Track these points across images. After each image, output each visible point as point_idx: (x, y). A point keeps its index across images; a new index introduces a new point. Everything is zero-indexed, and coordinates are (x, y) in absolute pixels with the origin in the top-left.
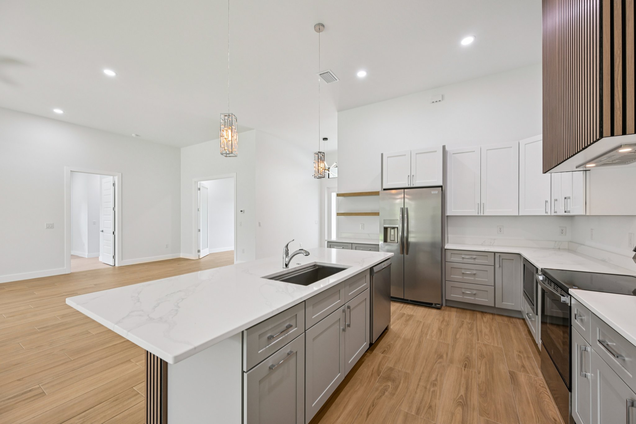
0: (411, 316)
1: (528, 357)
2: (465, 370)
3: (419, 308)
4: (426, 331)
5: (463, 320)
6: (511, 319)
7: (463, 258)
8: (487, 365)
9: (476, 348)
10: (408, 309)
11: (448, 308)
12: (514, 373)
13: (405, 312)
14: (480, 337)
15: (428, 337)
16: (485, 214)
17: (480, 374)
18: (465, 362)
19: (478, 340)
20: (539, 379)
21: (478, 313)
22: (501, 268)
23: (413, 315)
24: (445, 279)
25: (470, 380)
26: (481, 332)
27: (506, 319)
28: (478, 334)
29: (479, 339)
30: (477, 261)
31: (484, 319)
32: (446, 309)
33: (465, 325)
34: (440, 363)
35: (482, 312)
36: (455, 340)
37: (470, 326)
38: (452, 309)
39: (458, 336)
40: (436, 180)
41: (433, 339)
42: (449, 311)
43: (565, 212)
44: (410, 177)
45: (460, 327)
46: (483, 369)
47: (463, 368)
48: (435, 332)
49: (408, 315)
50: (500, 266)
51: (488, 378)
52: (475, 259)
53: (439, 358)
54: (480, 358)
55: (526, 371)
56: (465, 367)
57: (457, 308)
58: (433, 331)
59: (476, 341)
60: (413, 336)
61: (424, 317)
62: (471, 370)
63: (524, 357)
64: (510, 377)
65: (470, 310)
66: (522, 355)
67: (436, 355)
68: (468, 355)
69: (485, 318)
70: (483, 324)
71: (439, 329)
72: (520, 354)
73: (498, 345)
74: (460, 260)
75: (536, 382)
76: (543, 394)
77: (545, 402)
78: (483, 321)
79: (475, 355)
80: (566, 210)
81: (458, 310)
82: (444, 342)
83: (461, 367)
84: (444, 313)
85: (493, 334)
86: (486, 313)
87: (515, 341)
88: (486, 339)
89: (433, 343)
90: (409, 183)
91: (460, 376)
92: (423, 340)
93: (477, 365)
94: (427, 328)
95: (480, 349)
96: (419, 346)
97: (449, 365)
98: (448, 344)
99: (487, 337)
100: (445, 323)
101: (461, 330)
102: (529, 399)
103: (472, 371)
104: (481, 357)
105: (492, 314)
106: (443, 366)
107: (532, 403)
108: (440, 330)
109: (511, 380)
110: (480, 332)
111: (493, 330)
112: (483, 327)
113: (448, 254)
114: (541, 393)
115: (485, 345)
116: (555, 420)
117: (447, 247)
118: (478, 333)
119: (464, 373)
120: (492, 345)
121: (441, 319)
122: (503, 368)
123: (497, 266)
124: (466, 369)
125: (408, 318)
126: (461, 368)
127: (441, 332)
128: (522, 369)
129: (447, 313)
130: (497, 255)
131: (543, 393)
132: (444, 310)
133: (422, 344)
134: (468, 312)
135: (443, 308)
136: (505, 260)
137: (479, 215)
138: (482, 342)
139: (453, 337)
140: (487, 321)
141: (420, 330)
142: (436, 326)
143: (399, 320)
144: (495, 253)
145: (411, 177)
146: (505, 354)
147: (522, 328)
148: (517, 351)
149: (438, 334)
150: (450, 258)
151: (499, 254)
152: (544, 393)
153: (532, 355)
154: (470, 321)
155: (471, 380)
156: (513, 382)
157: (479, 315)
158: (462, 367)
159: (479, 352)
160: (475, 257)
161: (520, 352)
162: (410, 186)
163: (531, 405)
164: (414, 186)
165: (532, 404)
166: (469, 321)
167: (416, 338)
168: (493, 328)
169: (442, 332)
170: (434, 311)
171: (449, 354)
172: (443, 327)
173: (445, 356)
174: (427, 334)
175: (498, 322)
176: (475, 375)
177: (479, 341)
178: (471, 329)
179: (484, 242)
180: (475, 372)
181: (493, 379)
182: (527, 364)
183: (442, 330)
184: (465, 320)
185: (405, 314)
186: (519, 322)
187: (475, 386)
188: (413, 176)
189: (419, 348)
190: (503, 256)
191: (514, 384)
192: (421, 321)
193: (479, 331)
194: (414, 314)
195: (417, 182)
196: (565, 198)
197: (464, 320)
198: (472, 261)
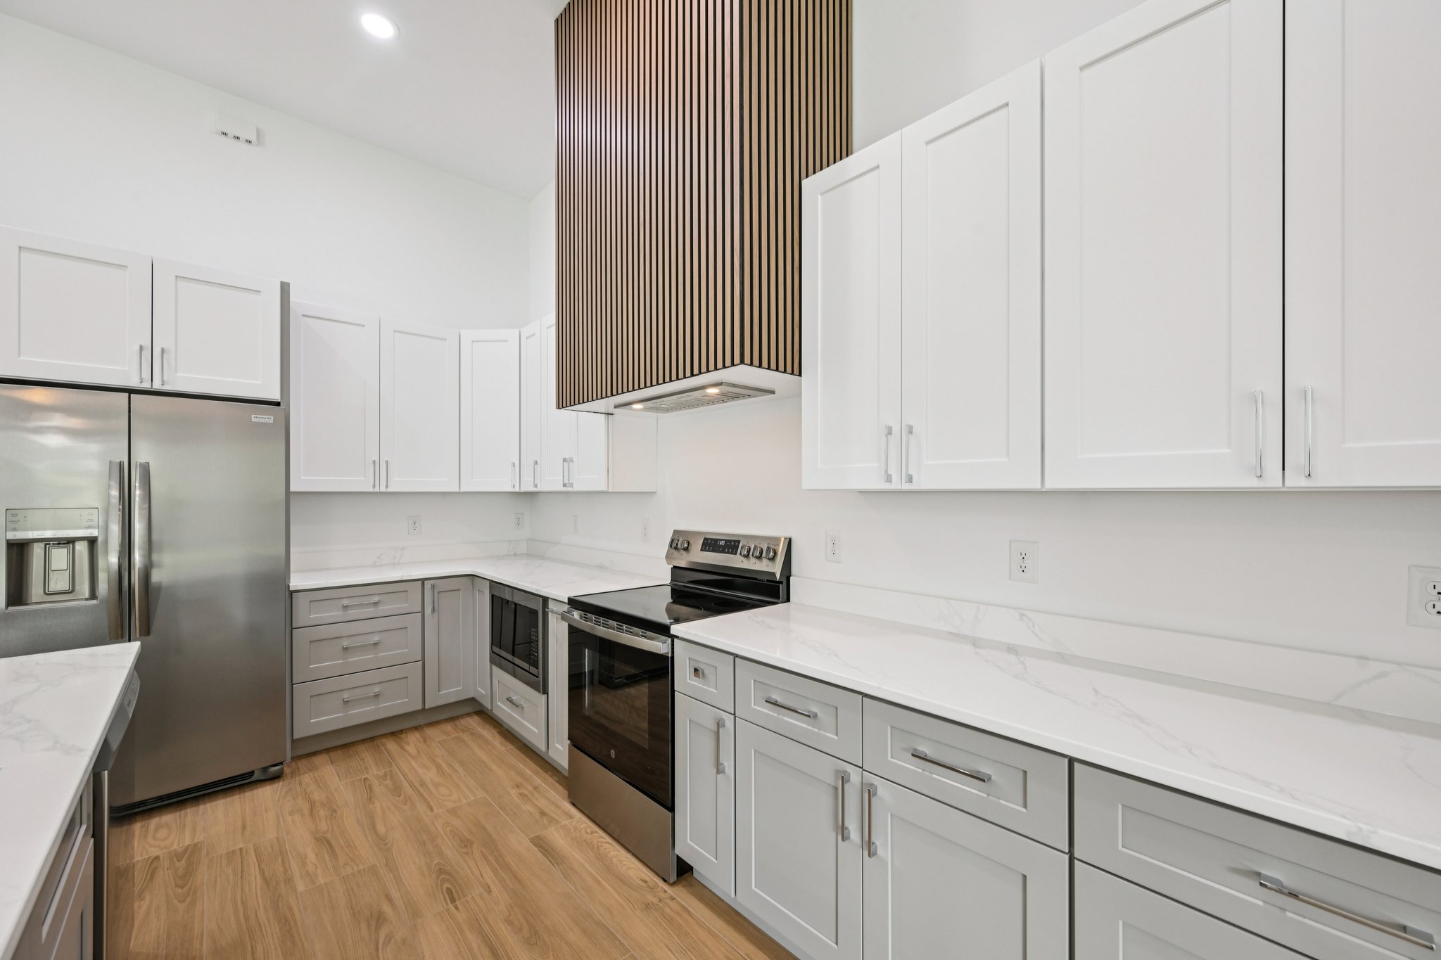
0: (191, 854)
1: (536, 788)
2: (457, 908)
3: (202, 807)
4: (281, 869)
5: (364, 777)
6: (457, 723)
7: (346, 607)
8: (490, 858)
9: (442, 832)
10: (162, 833)
11: (302, 764)
12: (538, 837)
13: (154, 852)
14: (429, 800)
15: (301, 887)
16: (390, 489)
17: (491, 891)
18: (445, 889)
19: (432, 809)
20: (578, 822)
21: (384, 740)
22: (436, 615)
23: (196, 845)
24: (292, 681)
25: (486, 927)
26: (423, 784)
27: (448, 727)
28: (422, 795)
29: (432, 804)
30: (384, 609)
31: (407, 748)
32: (298, 768)
33: (378, 789)
34: (390, 940)
35: (392, 733)
36: (382, 843)
37: (388, 782)
38: (318, 760)
39: (381, 829)
40: (260, 383)
41: (321, 880)
42: (310, 770)
43: (564, 486)
44: (147, 354)
45: (370, 800)
46: (489, 876)
47: (450, 905)
48: (312, 857)
49: (178, 856)
50: (434, 610)
51: (512, 887)
52: (376, 604)
53: (378, 928)
54: (464, 850)
55: (552, 820)
56: (453, 900)
57: (327, 750)
58: (303, 860)
59: (429, 814)
60: (247, 919)
61: (244, 828)
62: (469, 898)
63: (530, 792)
64: (541, 852)
65: (363, 741)
66: (526, 792)
67: (363, 926)
68: (436, 862)
69: (408, 744)
70: (413, 763)
71: (317, 839)
72: (521, 791)
73: (475, 795)
74: (337, 614)
75: (579, 831)
76: (601, 846)
77: (615, 860)
78: (409, 754)
79: (451, 852)
80: (566, 481)
81: (332, 754)
82: (356, 870)
83: (446, 907)
84: (300, 784)
85: (450, 775)
86: (401, 731)
87: (494, 767)
88: (443, 796)
89: (329, 895)
90: (146, 375)
91: (459, 936)
92: (291, 909)
93: (472, 872)
94: (280, 860)
95: (449, 828)
96: (293, 937)
97: (414, 924)
98: (373, 870)
99: (443, 790)
100: (322, 813)
101: (377, 805)
102: (594, 872)
103: (473, 898)
104: (465, 846)
105: (416, 728)
106: (404, 941)
107: (603, 879)
108: (323, 842)
109: (548, 858)
110: (422, 786)
111: (444, 765)
112: (420, 771)
113: (301, 603)
114: (598, 847)
115: (453, 812)
116: (646, 882)
117: (296, 582)
118: (419, 791)
119: (461, 916)
120: (465, 801)
121: (306, 807)
122: (518, 843)
123: (428, 610)
124: (458, 903)
125: (181, 865)
126: (448, 910)
127: (330, 844)
128: (545, 821)
129: (307, 778)
130: (428, 585)
131: (600, 844)
132: (293, 774)
133: (295, 922)
134: (362, 747)
135: (287, 770)
136: (445, 594)
137: (377, 490)
138: (442, 810)
139: (370, 838)
140: (419, 752)
141: (259, 880)
142: (300, 835)
143: (148, 898)
144: (423, 581)
145: (150, 354)
146: (500, 807)
147: (488, 733)
148: (513, 788)
149: (327, 858)
150: (305, 613)
151: (432, 582)
152: (601, 842)
153: (538, 781)
154: (383, 771)
155: (487, 921)
156: (553, 861)
157: (391, 745)
158: (447, 905)
159: (453, 837)
160: (376, 599)
161: (518, 786)
162: (146, 385)
163: (604, 883)
164: (168, 388)
165: (605, 881)
166: (381, 773)
167: (262, 916)
168: (439, 760)
169: (333, 843)
170: (265, 794)
171: (395, 894)
172: (323, 826)
173: (387, 909)
174: (289, 880)
175: (439, 742)
176: (485, 904)
177: (436, 811)
178: (397, 790)
179: (379, 558)
180: (481, 895)
181: (520, 882)
182: (543, 803)
183: (329, 836)
184: (368, 774)
185: (157, 858)
186: (474, 722)
187: (505, 932)
188: (163, 351)
189: (294, 943)
190: (441, 585)
191: (557, 864)
192: (241, 846)
193: (418, 785)
194: (200, 837)
195: (179, 374)
196: (564, 460)
197: (366, 776)
198: (370, 612)
